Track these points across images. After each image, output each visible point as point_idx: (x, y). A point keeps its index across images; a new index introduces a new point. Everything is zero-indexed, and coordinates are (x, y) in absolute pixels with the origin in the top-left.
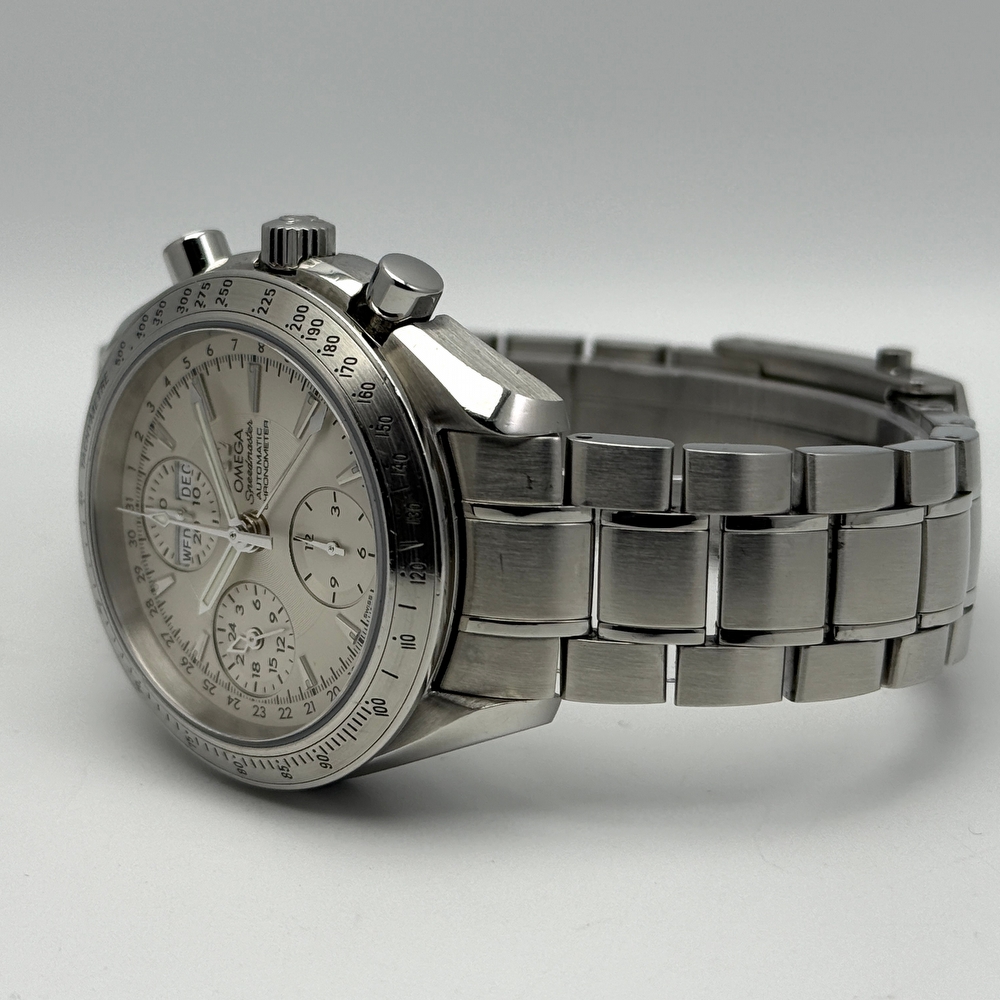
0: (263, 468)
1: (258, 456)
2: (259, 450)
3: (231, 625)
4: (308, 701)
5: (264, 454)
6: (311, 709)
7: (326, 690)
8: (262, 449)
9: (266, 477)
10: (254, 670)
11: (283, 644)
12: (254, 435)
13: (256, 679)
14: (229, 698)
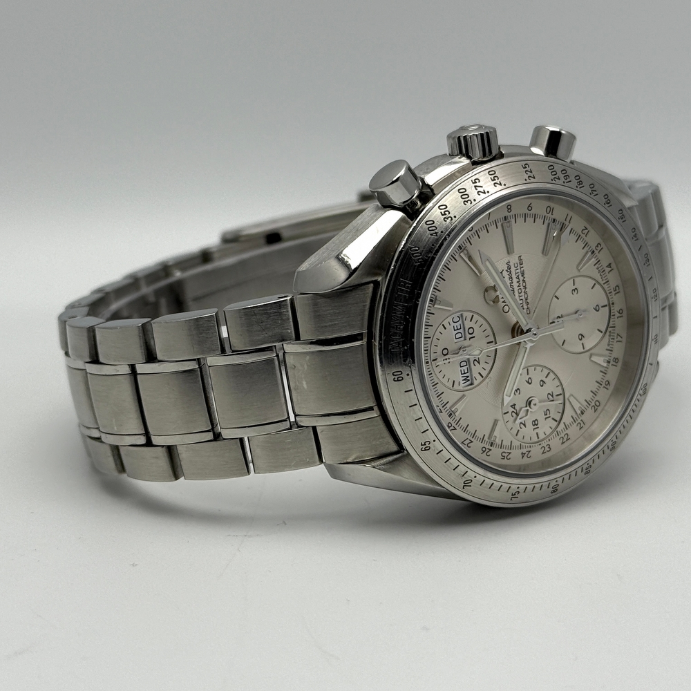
0: (522, 287)
1: (518, 282)
2: (518, 278)
3: (511, 406)
4: (579, 421)
5: (521, 278)
6: (582, 425)
7: (590, 407)
8: (520, 276)
9: (525, 293)
10: (534, 425)
11: (552, 396)
12: (513, 269)
13: (536, 431)
14: (522, 453)
